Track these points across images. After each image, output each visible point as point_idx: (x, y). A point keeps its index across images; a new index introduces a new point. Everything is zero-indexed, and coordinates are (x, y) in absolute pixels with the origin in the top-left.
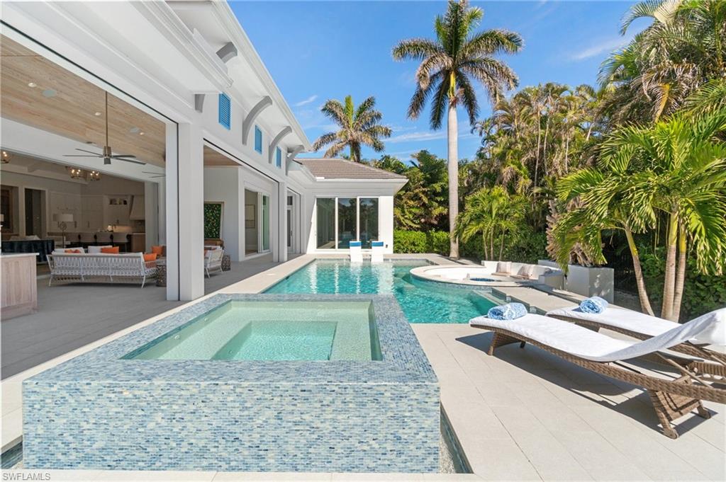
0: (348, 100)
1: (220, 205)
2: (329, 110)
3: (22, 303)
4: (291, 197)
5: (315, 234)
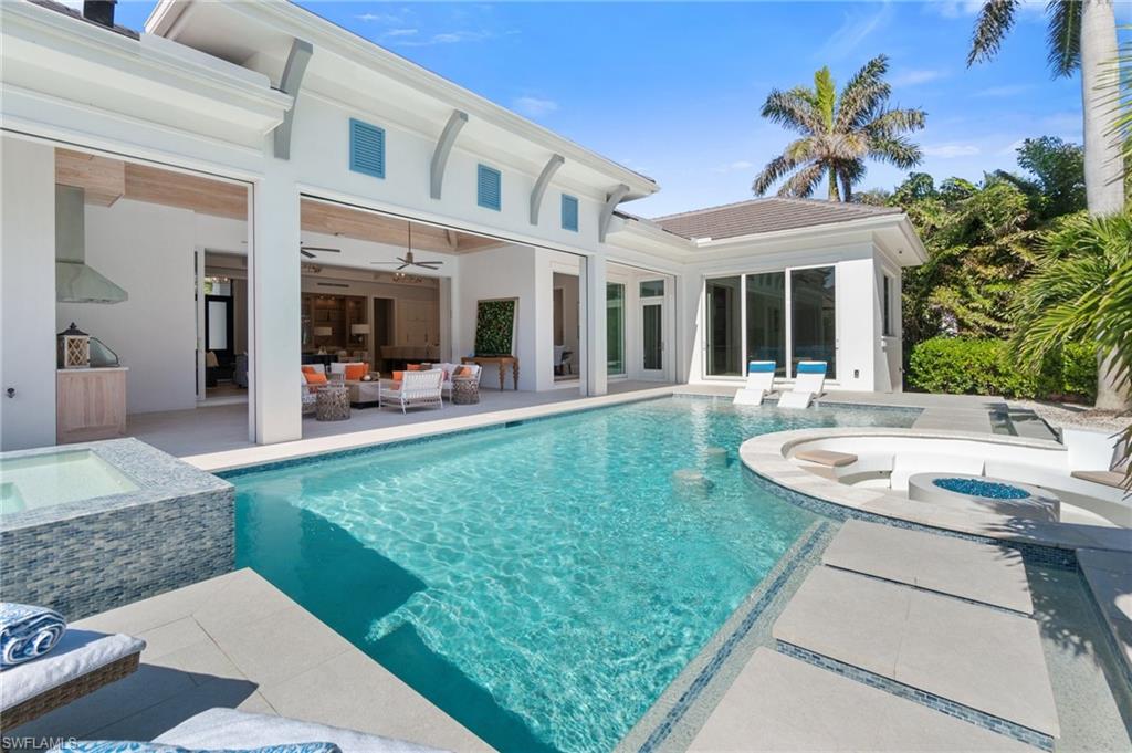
0: (822, 78)
1: (513, 303)
2: (776, 109)
3: (104, 423)
4: (662, 282)
5: (705, 346)
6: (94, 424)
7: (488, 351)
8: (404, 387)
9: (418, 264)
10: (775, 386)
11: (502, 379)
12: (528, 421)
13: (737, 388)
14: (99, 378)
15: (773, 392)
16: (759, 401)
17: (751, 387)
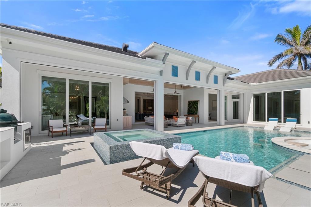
1: (198, 102)
4: (239, 95)
5: (253, 113)
6: (128, 126)
7: (191, 113)
8: (178, 122)
9: (178, 93)
10: (278, 125)
11: (195, 120)
12: (208, 130)
13: (265, 125)
14: (128, 118)
15: (277, 127)
16: (273, 129)
17: (270, 125)
